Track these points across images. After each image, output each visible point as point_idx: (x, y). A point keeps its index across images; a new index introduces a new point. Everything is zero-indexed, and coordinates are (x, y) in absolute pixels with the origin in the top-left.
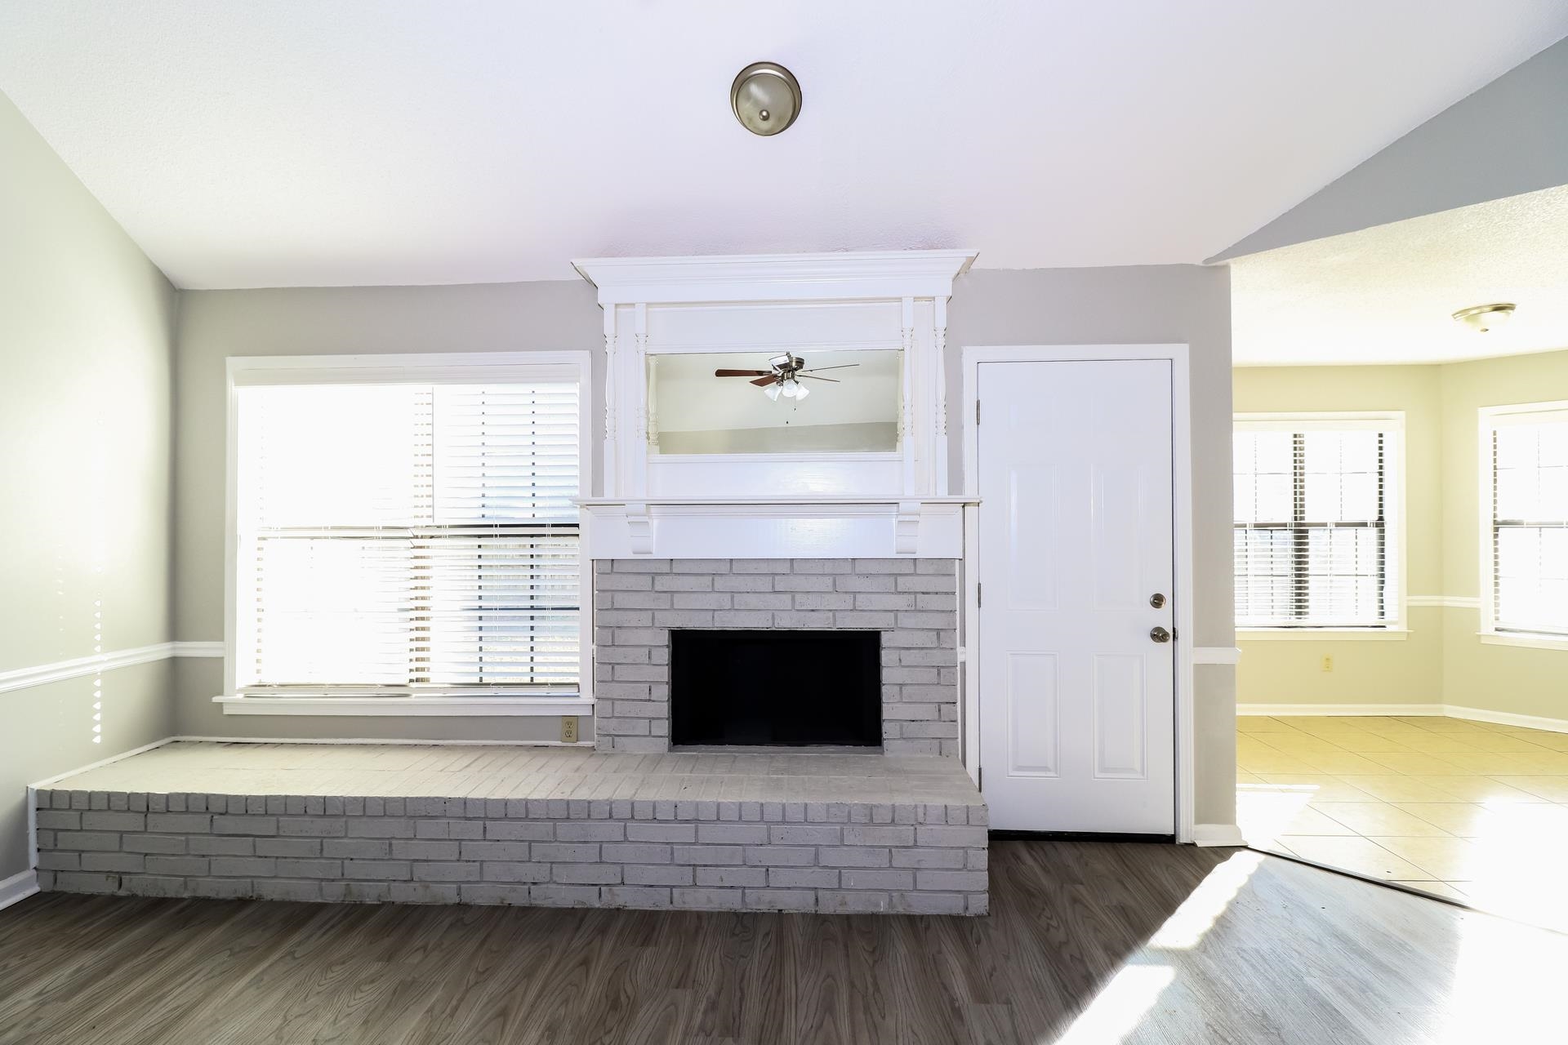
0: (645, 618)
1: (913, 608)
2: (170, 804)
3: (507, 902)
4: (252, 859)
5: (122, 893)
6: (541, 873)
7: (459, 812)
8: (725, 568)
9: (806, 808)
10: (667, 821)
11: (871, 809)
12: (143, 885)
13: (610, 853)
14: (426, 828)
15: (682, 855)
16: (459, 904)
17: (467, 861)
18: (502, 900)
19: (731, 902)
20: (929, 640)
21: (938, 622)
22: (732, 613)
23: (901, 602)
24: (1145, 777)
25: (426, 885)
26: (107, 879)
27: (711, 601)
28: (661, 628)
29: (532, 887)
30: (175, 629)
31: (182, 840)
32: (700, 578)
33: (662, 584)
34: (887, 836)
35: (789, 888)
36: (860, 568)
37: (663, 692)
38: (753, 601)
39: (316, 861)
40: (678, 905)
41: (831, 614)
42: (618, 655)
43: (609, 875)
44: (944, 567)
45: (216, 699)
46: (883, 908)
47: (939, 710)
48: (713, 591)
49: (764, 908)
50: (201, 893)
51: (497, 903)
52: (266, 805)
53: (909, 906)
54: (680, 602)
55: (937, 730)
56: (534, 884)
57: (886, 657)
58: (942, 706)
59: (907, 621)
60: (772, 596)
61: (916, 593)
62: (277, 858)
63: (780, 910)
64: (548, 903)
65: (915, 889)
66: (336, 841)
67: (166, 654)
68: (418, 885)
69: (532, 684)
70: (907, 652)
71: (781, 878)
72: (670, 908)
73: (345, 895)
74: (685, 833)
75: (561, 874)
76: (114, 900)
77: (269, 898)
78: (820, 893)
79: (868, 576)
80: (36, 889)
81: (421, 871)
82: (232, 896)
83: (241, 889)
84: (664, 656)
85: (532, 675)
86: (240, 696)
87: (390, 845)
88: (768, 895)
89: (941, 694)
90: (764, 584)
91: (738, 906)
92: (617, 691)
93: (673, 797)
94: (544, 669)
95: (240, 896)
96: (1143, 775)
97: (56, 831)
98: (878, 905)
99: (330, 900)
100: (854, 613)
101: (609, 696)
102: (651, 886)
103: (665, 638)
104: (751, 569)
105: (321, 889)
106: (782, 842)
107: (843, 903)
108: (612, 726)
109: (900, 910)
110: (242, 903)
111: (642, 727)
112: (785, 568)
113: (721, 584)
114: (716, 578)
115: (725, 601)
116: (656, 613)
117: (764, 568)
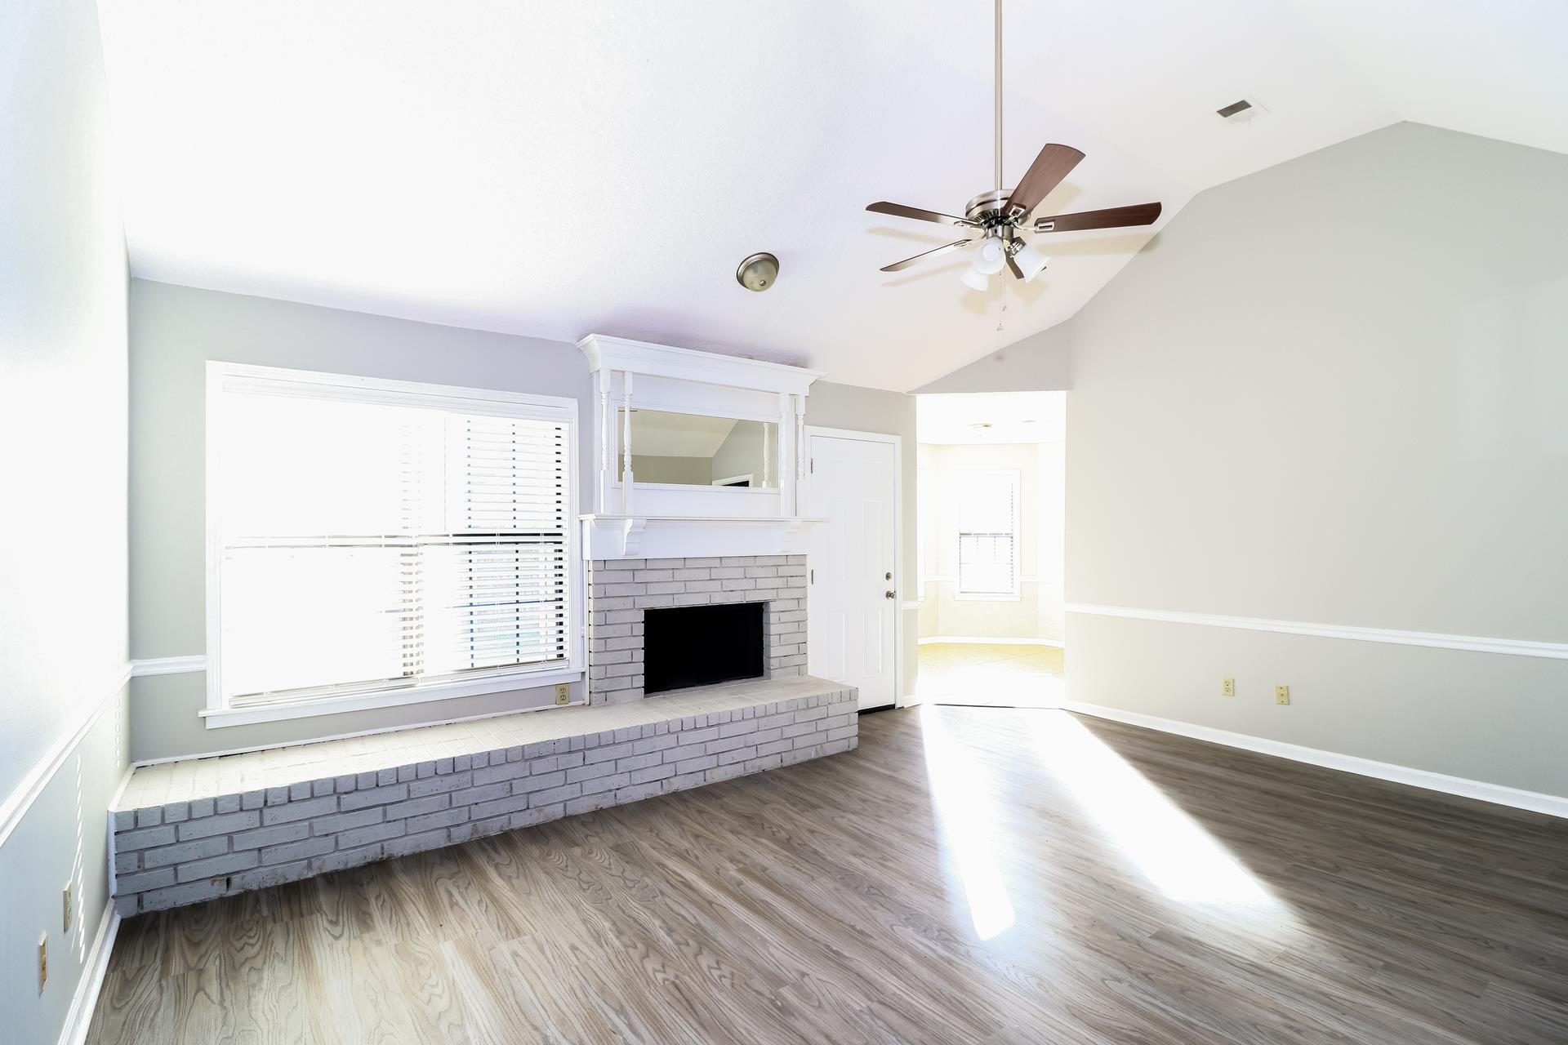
0: (628, 603)
2: (292, 795)
3: (599, 807)
4: (383, 825)
5: (232, 892)
6: (624, 780)
8: (680, 564)
10: (702, 728)
11: (807, 700)
13: (669, 756)
14: (539, 766)
15: (710, 748)
16: (565, 817)
17: (571, 784)
18: (597, 806)
20: (794, 605)
21: (797, 594)
22: (685, 595)
23: (779, 583)
25: (539, 808)
26: (212, 885)
27: (672, 588)
28: (639, 609)
29: (617, 792)
30: (132, 650)
31: (305, 826)
32: (665, 572)
33: (640, 576)
34: (815, 714)
35: (767, 756)
36: (759, 562)
37: (640, 655)
38: (697, 586)
39: (445, 812)
40: (710, 781)
41: (743, 592)
42: (608, 631)
43: (667, 771)
44: (797, 560)
45: (202, 714)
46: (813, 756)
47: (795, 649)
48: (673, 581)
49: (756, 771)
50: (325, 869)
51: (592, 809)
52: (397, 776)
53: (825, 752)
54: (652, 589)
55: (797, 660)
56: (617, 789)
57: (773, 618)
58: (800, 645)
59: (784, 594)
60: (709, 582)
61: (787, 577)
62: (406, 818)
63: (762, 770)
64: (627, 801)
65: (826, 741)
66: (465, 791)
67: (130, 676)
68: (533, 810)
69: (518, 664)
70: (783, 614)
71: (763, 751)
72: (705, 784)
73: (472, 834)
75: (636, 778)
77: (400, 855)
78: (783, 755)
80: (119, 915)
82: (362, 863)
83: (373, 853)
84: (640, 629)
85: (518, 656)
86: (227, 708)
87: (511, 784)
88: (758, 762)
89: (798, 638)
90: (705, 575)
91: (742, 774)
95: (370, 860)
97: (141, 851)
98: (811, 755)
99: (458, 842)
100: (756, 591)
101: (603, 663)
102: (691, 773)
103: (641, 616)
104: (696, 564)
105: (449, 835)
106: (765, 728)
107: (795, 758)
108: (606, 685)
109: (821, 755)
112: (717, 563)
113: (678, 575)
114: (675, 571)
115: (681, 587)
116: (636, 598)
117: (705, 564)
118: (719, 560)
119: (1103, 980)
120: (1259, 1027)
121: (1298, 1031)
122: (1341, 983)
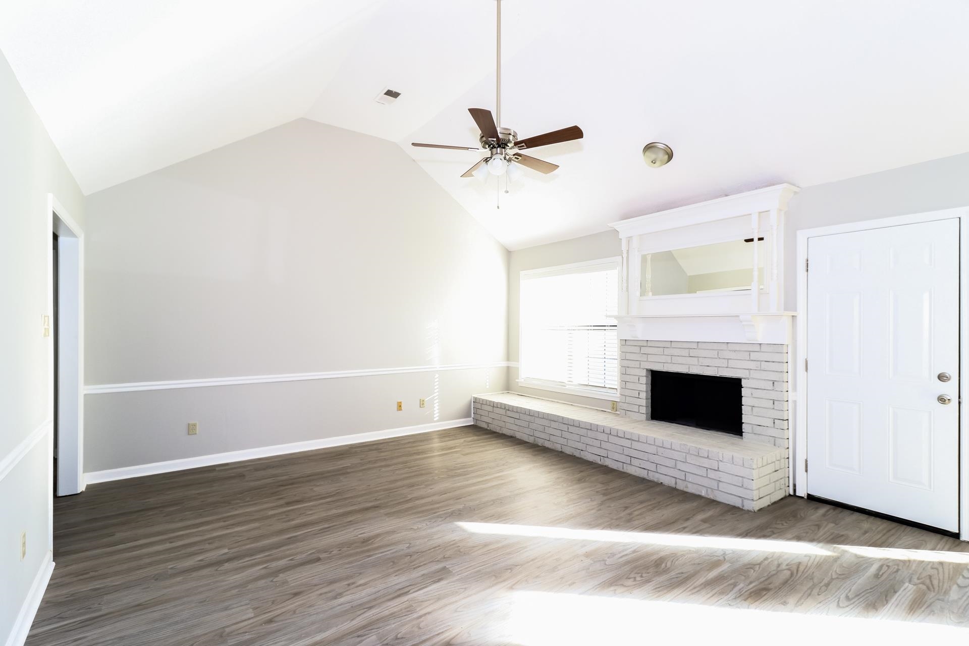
0: (638, 364)
1: (759, 369)
3: (574, 455)
5: (488, 429)
7: (561, 421)
8: (668, 345)
9: (671, 444)
10: (621, 437)
11: (699, 450)
12: (492, 427)
13: (604, 445)
15: (627, 451)
17: (563, 438)
19: (642, 474)
20: (769, 385)
21: (774, 376)
23: (752, 365)
24: (932, 490)
25: (553, 443)
27: (663, 359)
28: (644, 369)
29: (581, 451)
30: (508, 358)
32: (659, 349)
33: (644, 350)
34: (706, 463)
36: (731, 347)
37: (644, 395)
38: (680, 360)
40: (625, 470)
42: (627, 378)
44: (777, 348)
45: (517, 380)
47: (774, 423)
48: (664, 355)
50: (504, 432)
51: (571, 454)
53: (716, 497)
54: (651, 358)
55: (772, 432)
57: (744, 392)
58: (776, 420)
59: (754, 374)
60: (689, 358)
61: (760, 361)
63: (662, 483)
64: (585, 458)
65: (718, 490)
66: (532, 423)
67: (506, 365)
69: (604, 387)
70: (756, 390)
71: (662, 470)
74: (627, 443)
75: (590, 449)
76: (487, 429)
78: (677, 480)
79: (735, 351)
80: (473, 424)
81: (552, 438)
82: (510, 435)
84: (644, 380)
85: (604, 384)
86: (523, 380)
87: (545, 428)
88: (657, 475)
89: (774, 415)
90: (685, 353)
91: (646, 476)
92: (627, 392)
93: (632, 431)
94: (609, 382)
96: (931, 488)
97: (477, 408)
98: (702, 492)
99: (530, 442)
100: (728, 369)
101: (624, 394)
102: (616, 461)
103: (644, 373)
104: (679, 345)
105: (529, 437)
106: (662, 455)
108: (626, 407)
110: (511, 437)
111: (636, 409)
112: (695, 346)
113: (667, 351)
114: (665, 349)
115: (668, 359)
116: (641, 362)
117: (685, 345)
118: (696, 344)
119: (410, 544)
120: (358, 574)
121: (349, 585)
122: (378, 620)
